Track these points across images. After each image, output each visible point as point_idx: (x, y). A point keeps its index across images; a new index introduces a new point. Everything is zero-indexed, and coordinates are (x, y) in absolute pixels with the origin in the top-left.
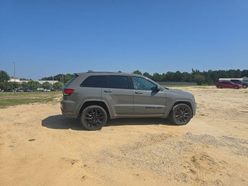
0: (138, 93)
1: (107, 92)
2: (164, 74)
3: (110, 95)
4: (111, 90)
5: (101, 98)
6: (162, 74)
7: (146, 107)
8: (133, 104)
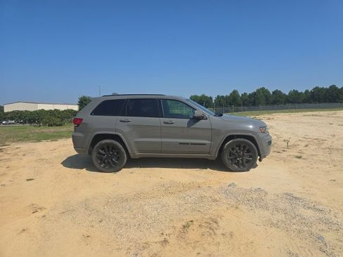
0: (168, 123)
1: (124, 122)
2: (307, 91)
3: (128, 126)
4: (129, 118)
5: (116, 130)
6: (303, 92)
7: (180, 144)
8: (161, 138)
